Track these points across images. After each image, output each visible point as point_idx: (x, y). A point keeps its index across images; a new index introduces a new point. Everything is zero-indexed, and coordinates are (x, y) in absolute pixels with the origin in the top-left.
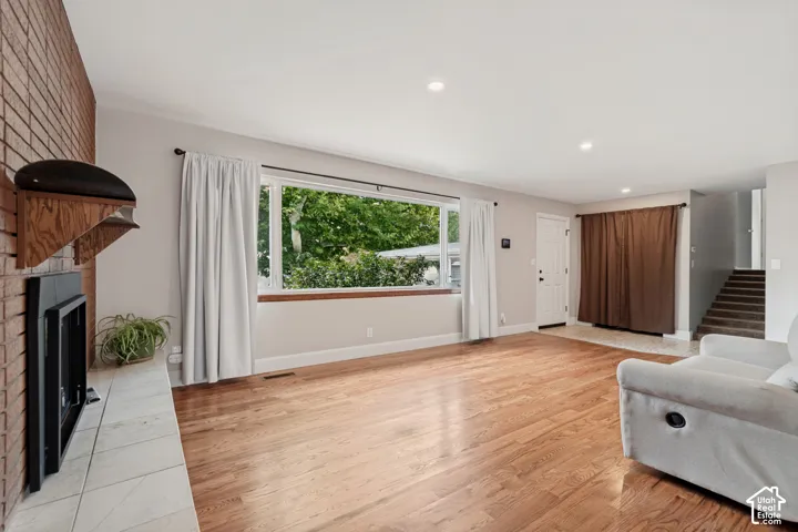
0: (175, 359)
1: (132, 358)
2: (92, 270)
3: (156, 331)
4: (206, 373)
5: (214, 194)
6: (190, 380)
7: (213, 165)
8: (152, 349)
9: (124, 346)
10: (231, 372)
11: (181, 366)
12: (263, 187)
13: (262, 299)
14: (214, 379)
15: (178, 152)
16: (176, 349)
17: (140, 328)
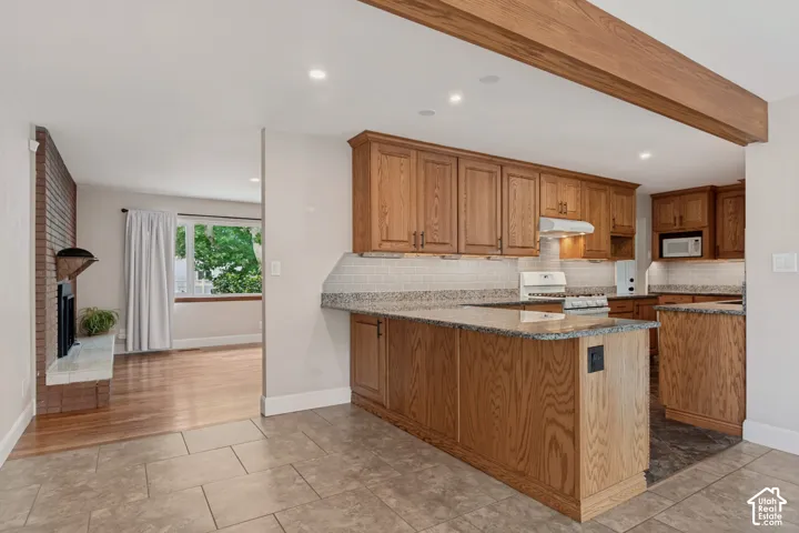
0: (122, 336)
1: (97, 331)
2: (75, 282)
3: (110, 318)
4: (140, 347)
5: (146, 234)
6: (130, 349)
7: (145, 216)
8: (107, 328)
9: (92, 325)
10: (157, 346)
11: (125, 341)
12: (179, 229)
13: (178, 300)
14: (145, 349)
15: (124, 211)
16: (122, 331)
17: (100, 315)
